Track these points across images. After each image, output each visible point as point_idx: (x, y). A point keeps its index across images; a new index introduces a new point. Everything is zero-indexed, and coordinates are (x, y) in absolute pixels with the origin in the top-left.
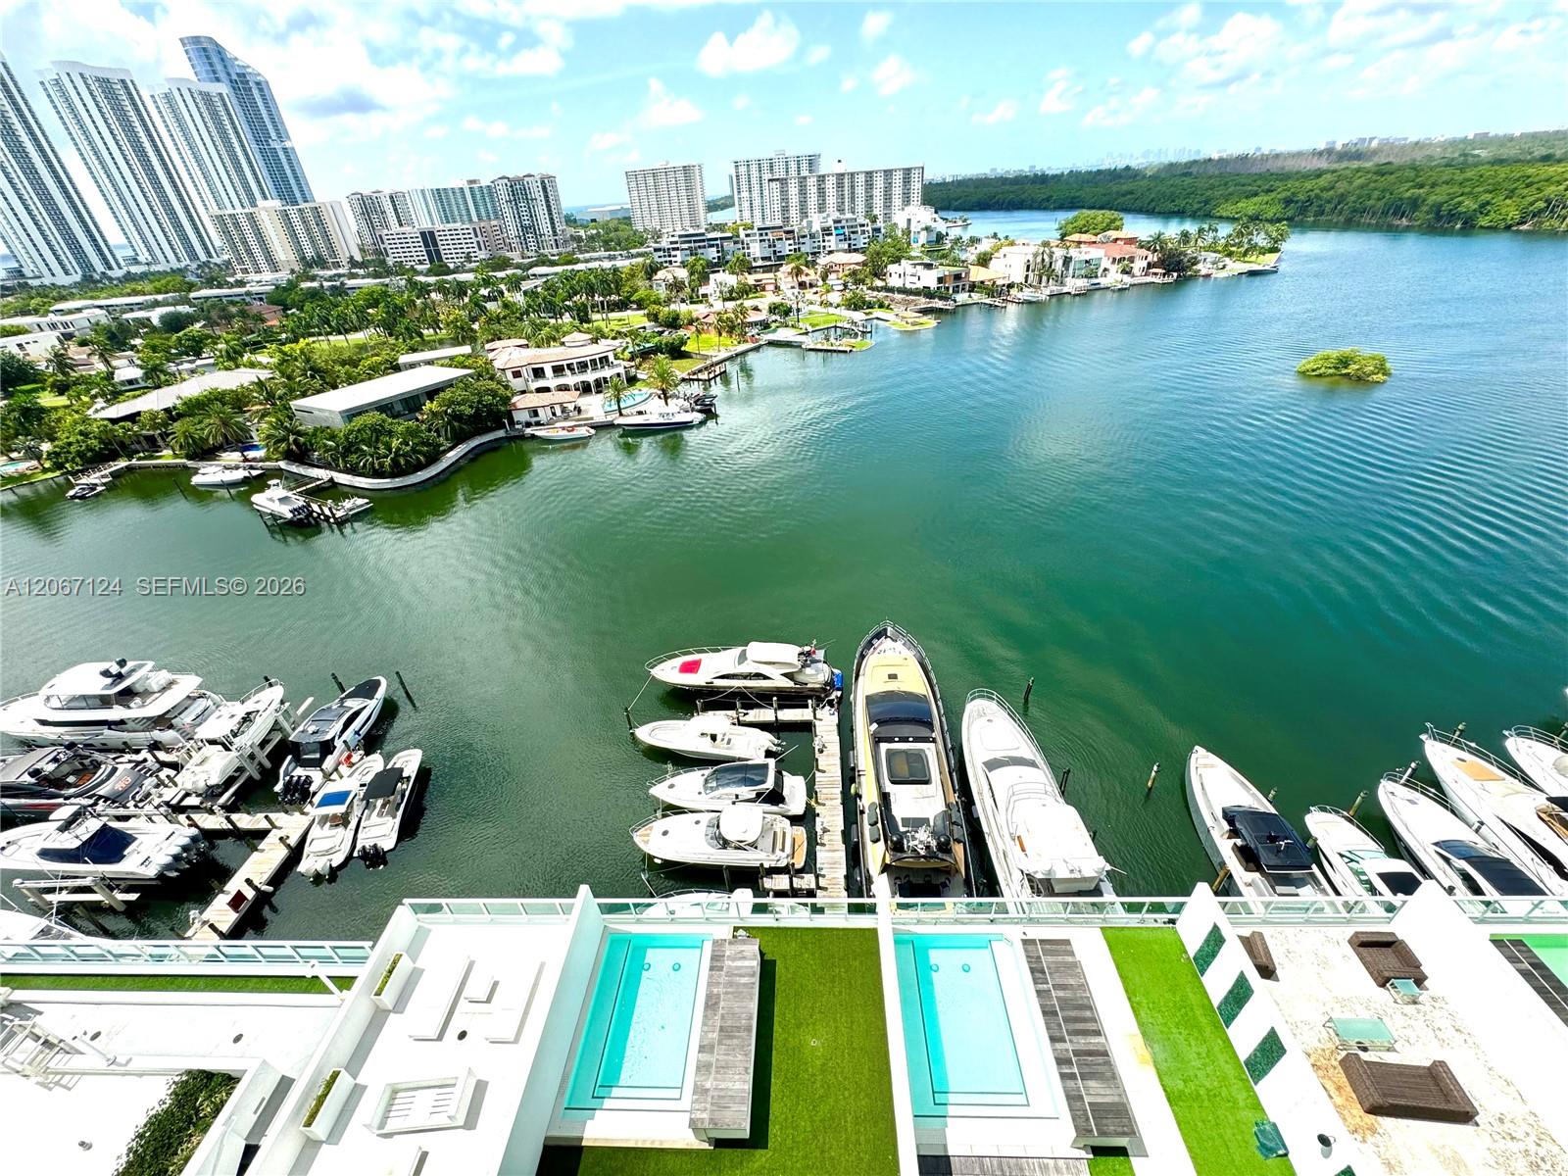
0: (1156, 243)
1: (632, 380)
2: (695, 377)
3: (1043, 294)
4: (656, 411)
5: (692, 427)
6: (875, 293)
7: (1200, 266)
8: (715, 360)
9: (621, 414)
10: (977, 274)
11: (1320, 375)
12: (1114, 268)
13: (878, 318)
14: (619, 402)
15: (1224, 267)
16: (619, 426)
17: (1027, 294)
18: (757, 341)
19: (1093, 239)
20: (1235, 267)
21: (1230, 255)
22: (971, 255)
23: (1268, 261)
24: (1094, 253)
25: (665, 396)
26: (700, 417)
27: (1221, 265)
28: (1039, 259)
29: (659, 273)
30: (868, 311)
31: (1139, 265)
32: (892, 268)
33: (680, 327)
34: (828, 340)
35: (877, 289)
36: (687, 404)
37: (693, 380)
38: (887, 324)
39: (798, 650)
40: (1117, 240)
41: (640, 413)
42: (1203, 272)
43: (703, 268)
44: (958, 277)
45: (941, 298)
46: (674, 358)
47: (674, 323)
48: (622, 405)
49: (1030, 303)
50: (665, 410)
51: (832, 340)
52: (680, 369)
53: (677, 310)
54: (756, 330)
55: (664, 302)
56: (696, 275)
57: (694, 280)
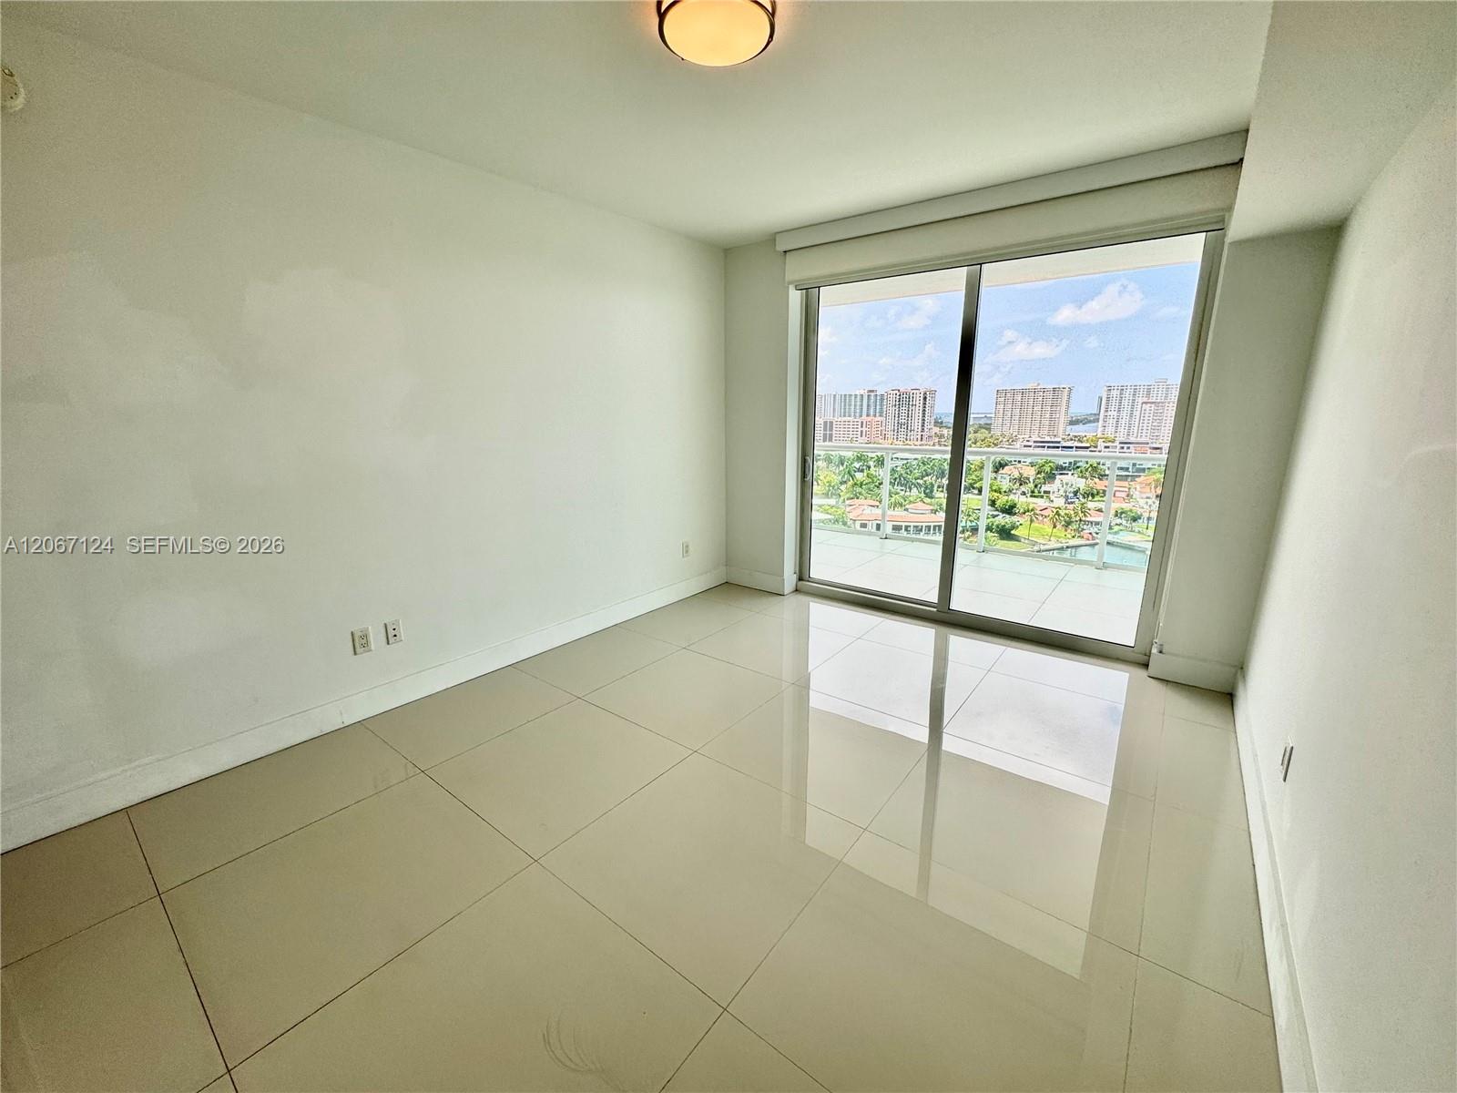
8: (1043, 548)
18: (1095, 538)
29: (1006, 468)
33: (1015, 514)
43: (1052, 469)
46: (1002, 539)
47: (1010, 510)
53: (1016, 500)
54: (1096, 530)
55: (1005, 492)
56: (1043, 474)
57: (1039, 478)
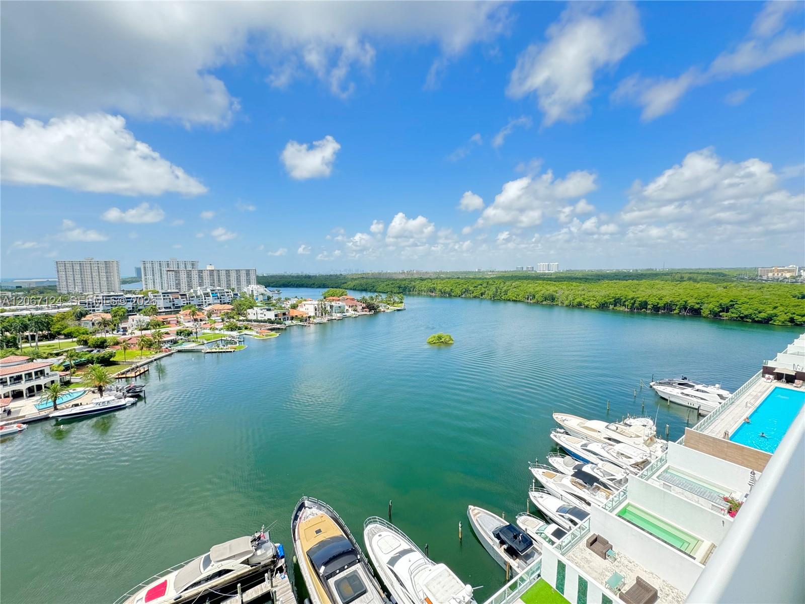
0: (363, 300)
1: (67, 384)
2: (124, 376)
3: (325, 320)
4: (91, 402)
5: (124, 408)
6: (241, 323)
7: (380, 308)
8: (138, 364)
9: (56, 409)
10: (294, 313)
11: (434, 343)
12: (350, 309)
13: (245, 334)
14: (55, 401)
15: (388, 308)
16: (53, 417)
17: (317, 320)
18: (170, 351)
19: (338, 299)
20: (392, 308)
21: (388, 304)
22: (287, 305)
23: (401, 306)
24: (341, 304)
25: (101, 390)
26: (132, 400)
27: (387, 307)
28: (320, 306)
29: (87, 316)
30: (239, 331)
31: (359, 308)
32: (249, 311)
33: (107, 347)
34: (218, 347)
35: (243, 321)
36: (120, 394)
37: (121, 378)
38: (251, 336)
39: (250, 538)
40: (347, 299)
41: (77, 405)
42: (382, 310)
43: (124, 313)
44: (284, 314)
45: (278, 323)
46: (106, 366)
47: (102, 345)
48: (58, 402)
49: (320, 323)
50: (102, 400)
51: (221, 346)
52: (112, 372)
53: (104, 336)
54: (169, 345)
55: (91, 333)
56: (118, 317)
57: (116, 320)
